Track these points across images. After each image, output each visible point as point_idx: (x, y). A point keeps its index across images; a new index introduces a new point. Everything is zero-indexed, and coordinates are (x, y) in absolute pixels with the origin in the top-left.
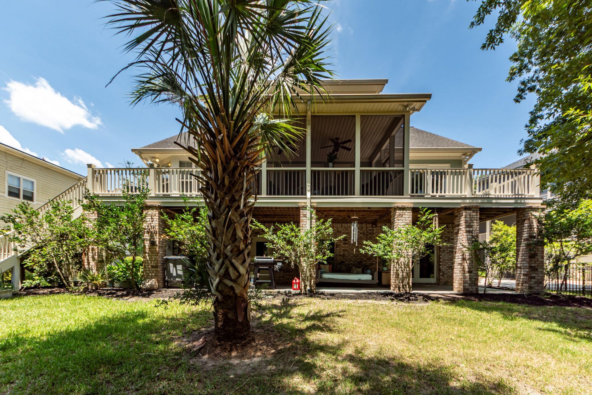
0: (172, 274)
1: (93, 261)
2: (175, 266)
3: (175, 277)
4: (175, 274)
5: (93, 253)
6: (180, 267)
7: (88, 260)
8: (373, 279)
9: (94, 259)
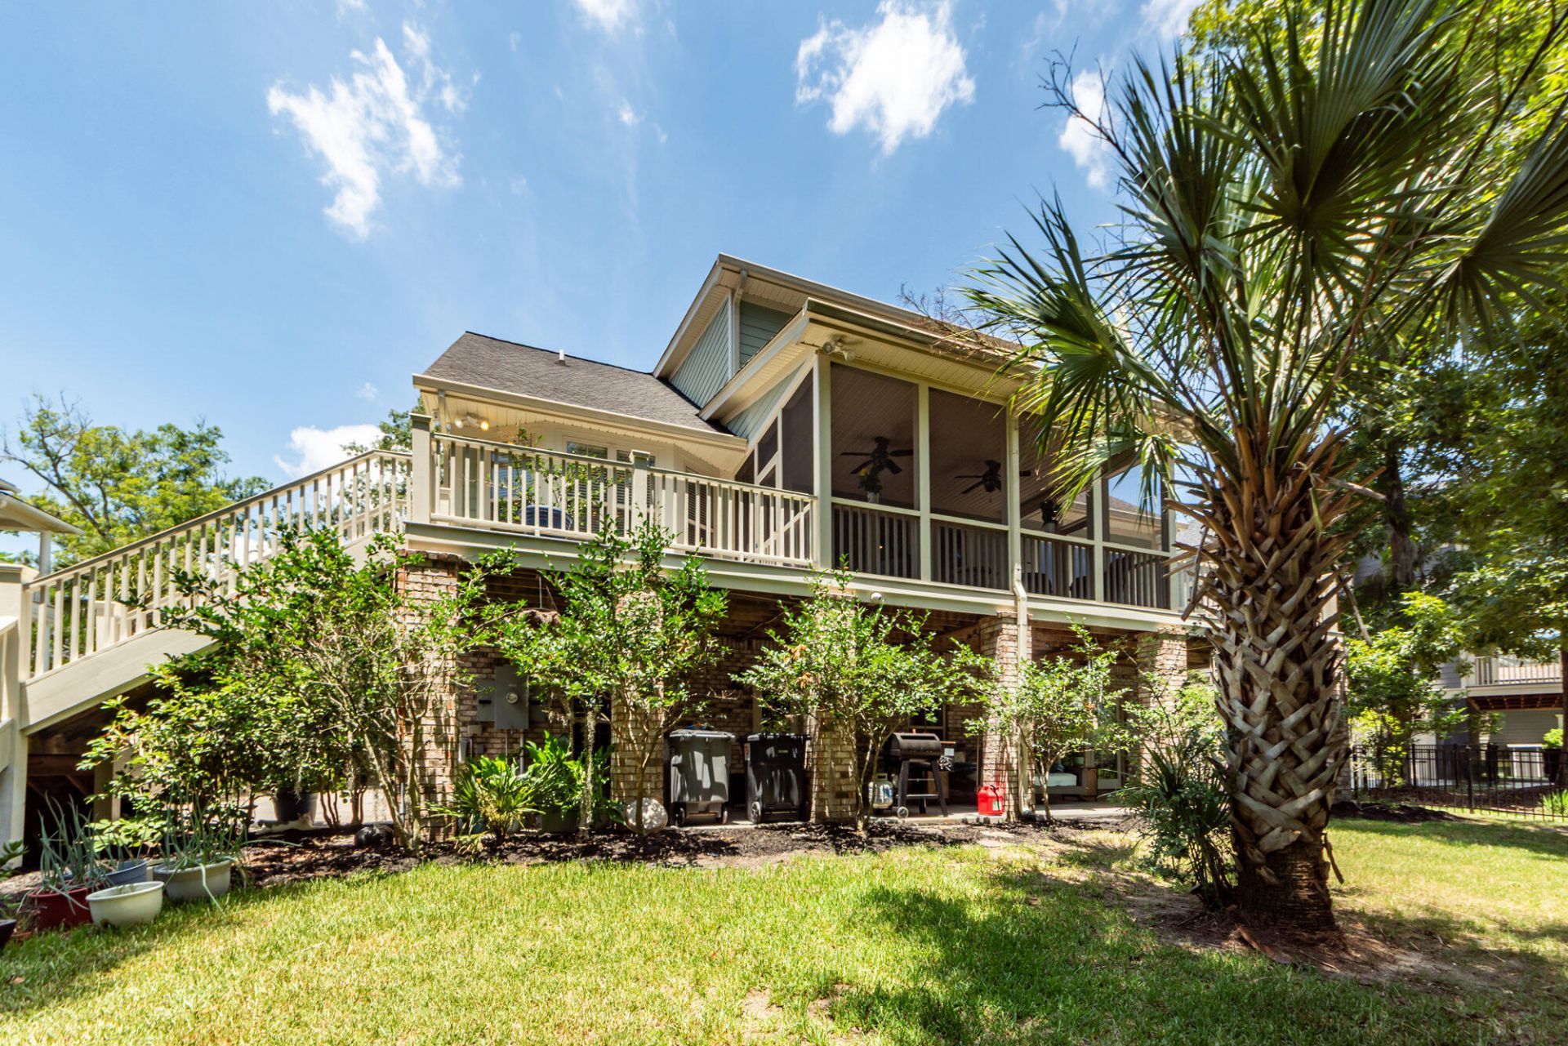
0: (700, 783)
1: (439, 744)
2: (708, 761)
3: (708, 794)
4: (706, 784)
5: (437, 718)
6: (720, 763)
7: (418, 740)
8: (1079, 783)
9: (441, 740)
